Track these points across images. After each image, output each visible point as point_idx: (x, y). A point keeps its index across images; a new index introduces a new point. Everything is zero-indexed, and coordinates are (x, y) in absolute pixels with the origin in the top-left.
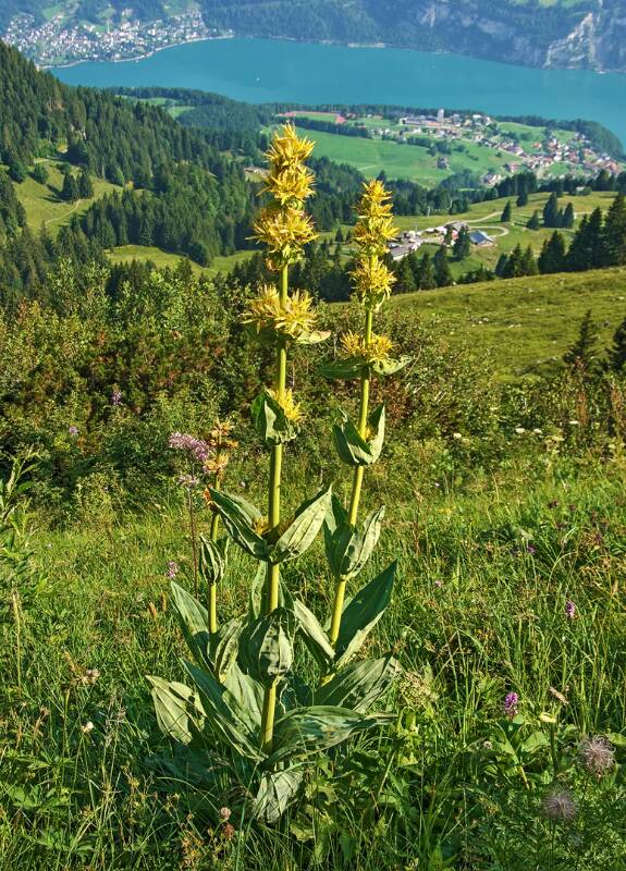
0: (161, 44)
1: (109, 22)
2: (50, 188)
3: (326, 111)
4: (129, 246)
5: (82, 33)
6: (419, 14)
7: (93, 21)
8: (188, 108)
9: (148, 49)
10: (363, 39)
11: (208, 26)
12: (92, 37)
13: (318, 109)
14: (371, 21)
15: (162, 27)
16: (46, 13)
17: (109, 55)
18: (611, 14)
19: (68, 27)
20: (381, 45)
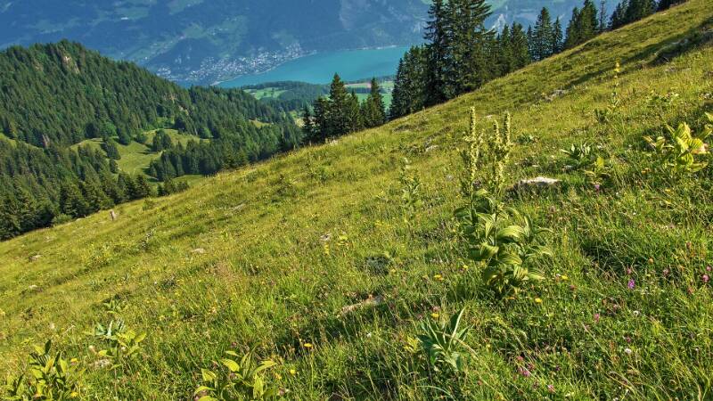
0: (280, 62)
1: (253, 55)
2: (147, 146)
3: (362, 82)
4: (185, 176)
5: (239, 62)
6: (412, 28)
7: (245, 56)
8: (283, 91)
9: (273, 65)
10: (384, 44)
11: (304, 50)
12: (244, 63)
13: (358, 82)
14: (387, 35)
15: (280, 53)
16: (220, 55)
17: (253, 71)
18: (513, 13)
19: (231, 60)
20: (393, 46)
